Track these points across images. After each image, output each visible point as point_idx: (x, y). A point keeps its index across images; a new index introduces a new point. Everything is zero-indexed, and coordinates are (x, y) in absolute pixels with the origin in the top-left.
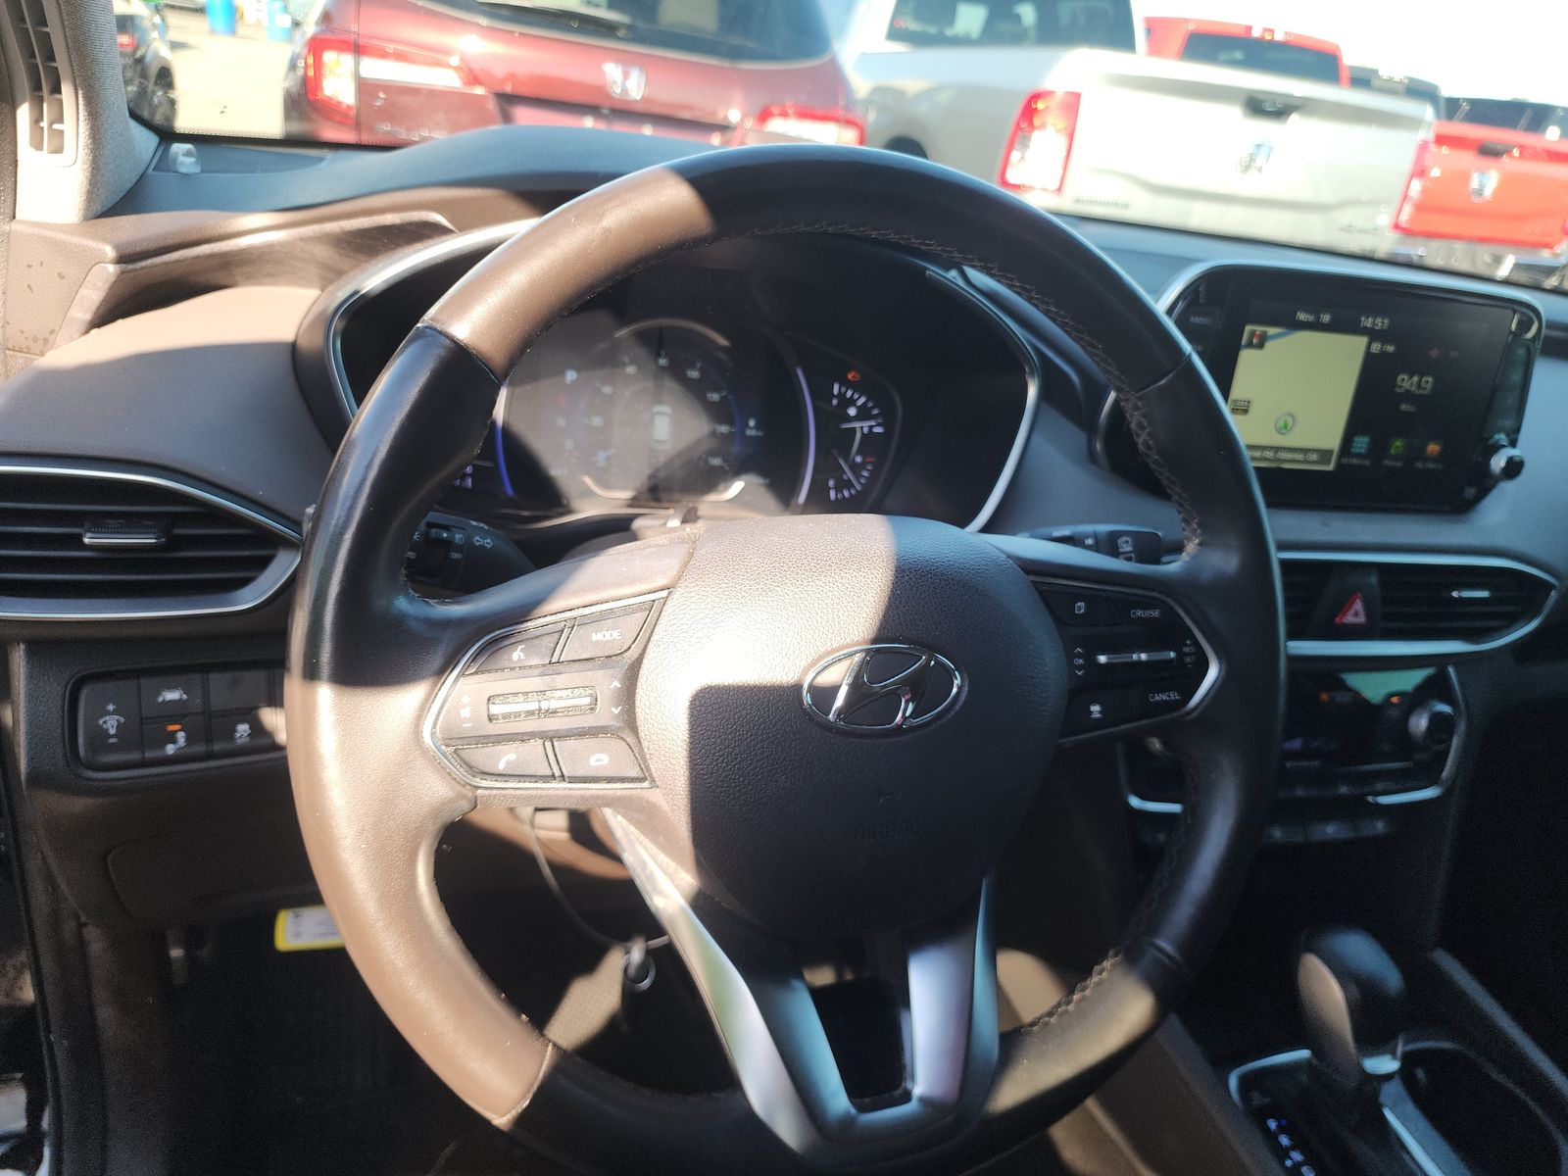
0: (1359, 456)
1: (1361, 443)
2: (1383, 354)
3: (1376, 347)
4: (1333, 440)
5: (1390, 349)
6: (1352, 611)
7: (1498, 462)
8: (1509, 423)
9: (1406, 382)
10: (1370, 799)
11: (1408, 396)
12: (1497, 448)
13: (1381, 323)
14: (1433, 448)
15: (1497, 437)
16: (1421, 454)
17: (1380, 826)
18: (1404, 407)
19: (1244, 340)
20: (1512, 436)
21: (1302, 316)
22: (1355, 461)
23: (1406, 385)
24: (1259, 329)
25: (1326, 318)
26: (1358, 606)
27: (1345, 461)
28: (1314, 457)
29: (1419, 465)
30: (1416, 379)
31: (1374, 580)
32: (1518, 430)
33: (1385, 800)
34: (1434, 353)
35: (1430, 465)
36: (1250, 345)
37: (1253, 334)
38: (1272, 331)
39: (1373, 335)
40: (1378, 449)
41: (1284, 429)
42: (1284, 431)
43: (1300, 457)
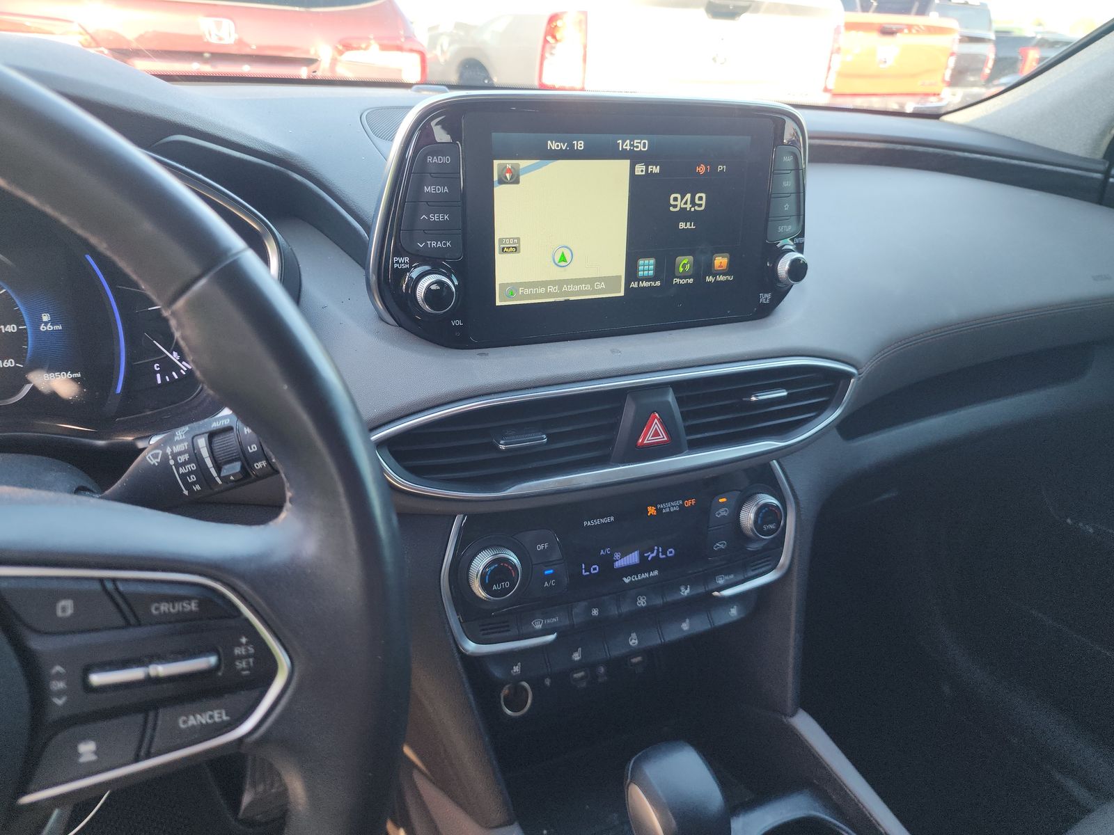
0: (648, 279)
1: (647, 266)
2: (648, 175)
3: (640, 169)
4: (618, 268)
5: (656, 170)
6: (652, 432)
7: (783, 266)
8: (790, 228)
9: (679, 202)
10: (716, 593)
11: (684, 215)
12: (782, 252)
13: (641, 145)
14: (721, 261)
15: (781, 243)
16: (710, 269)
17: (734, 612)
18: (682, 225)
19: (496, 178)
20: (797, 240)
21: (553, 145)
22: (645, 284)
23: (680, 204)
24: (509, 163)
25: (580, 145)
26: (656, 425)
27: (634, 285)
28: (603, 285)
29: (710, 279)
30: (688, 196)
31: (671, 398)
32: (802, 234)
33: (728, 592)
34: (701, 169)
35: (721, 278)
36: (502, 181)
37: (503, 170)
38: (523, 164)
39: (635, 157)
40: (665, 269)
41: (563, 262)
42: (563, 264)
43: (588, 287)
